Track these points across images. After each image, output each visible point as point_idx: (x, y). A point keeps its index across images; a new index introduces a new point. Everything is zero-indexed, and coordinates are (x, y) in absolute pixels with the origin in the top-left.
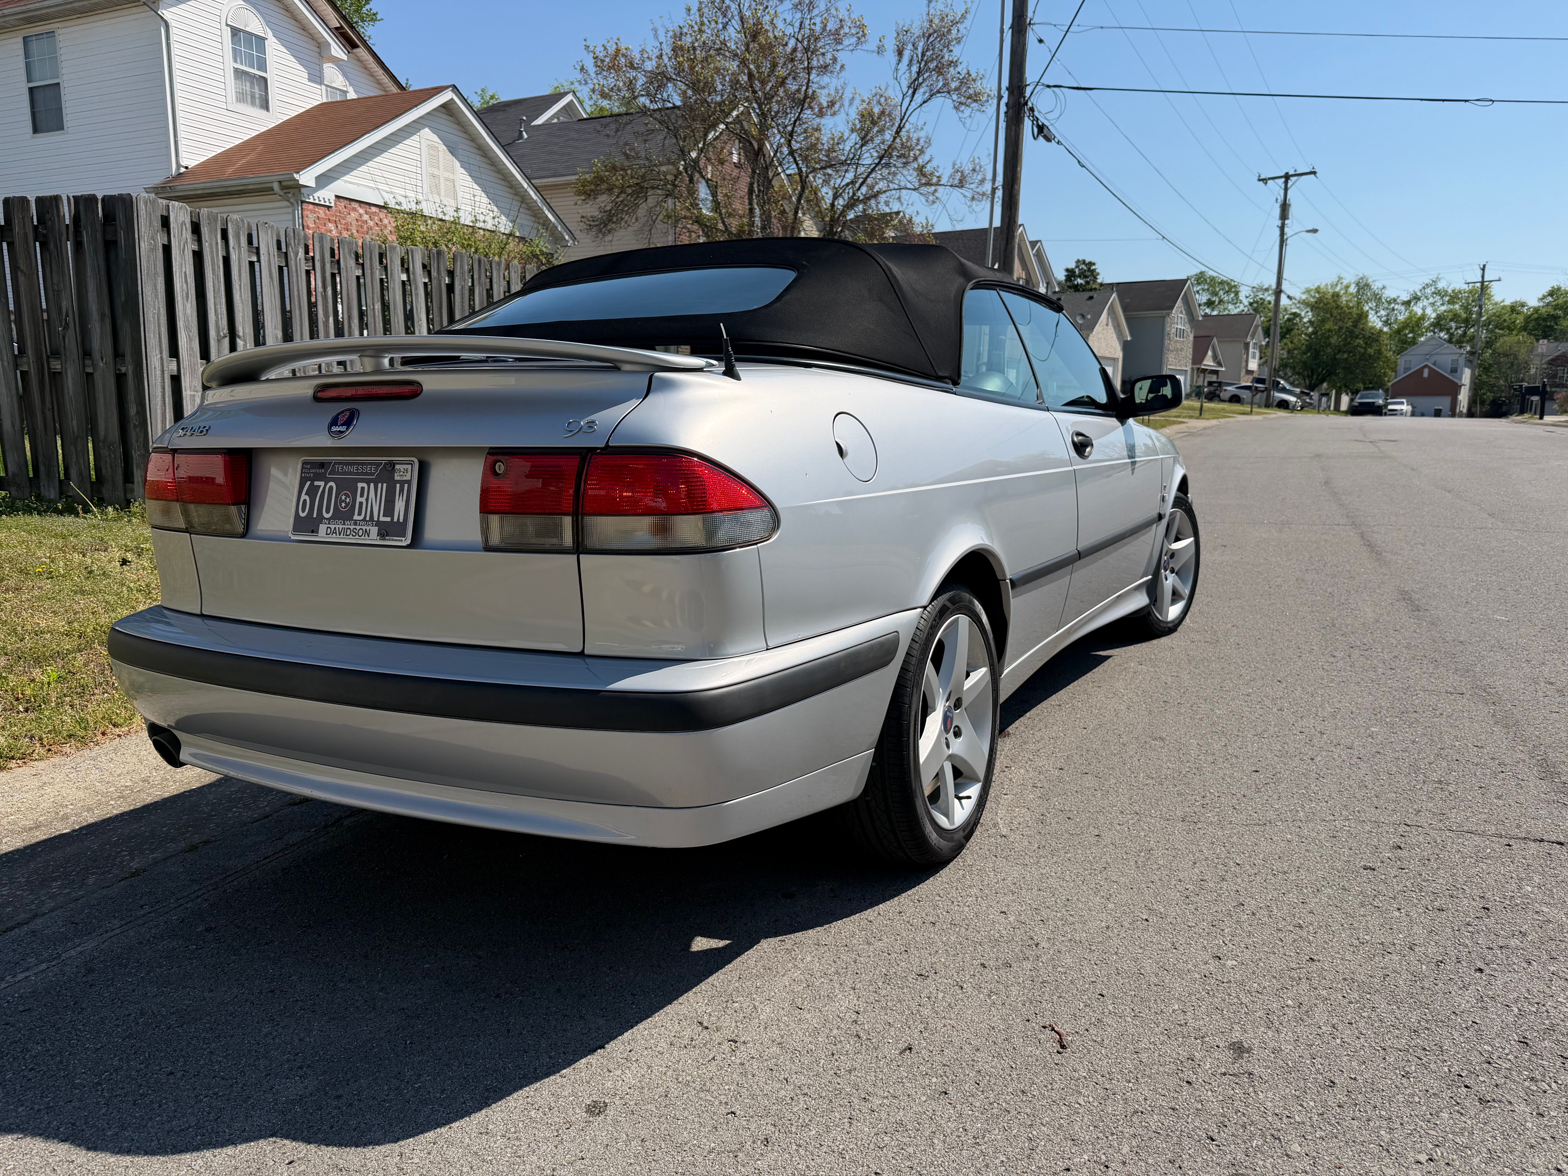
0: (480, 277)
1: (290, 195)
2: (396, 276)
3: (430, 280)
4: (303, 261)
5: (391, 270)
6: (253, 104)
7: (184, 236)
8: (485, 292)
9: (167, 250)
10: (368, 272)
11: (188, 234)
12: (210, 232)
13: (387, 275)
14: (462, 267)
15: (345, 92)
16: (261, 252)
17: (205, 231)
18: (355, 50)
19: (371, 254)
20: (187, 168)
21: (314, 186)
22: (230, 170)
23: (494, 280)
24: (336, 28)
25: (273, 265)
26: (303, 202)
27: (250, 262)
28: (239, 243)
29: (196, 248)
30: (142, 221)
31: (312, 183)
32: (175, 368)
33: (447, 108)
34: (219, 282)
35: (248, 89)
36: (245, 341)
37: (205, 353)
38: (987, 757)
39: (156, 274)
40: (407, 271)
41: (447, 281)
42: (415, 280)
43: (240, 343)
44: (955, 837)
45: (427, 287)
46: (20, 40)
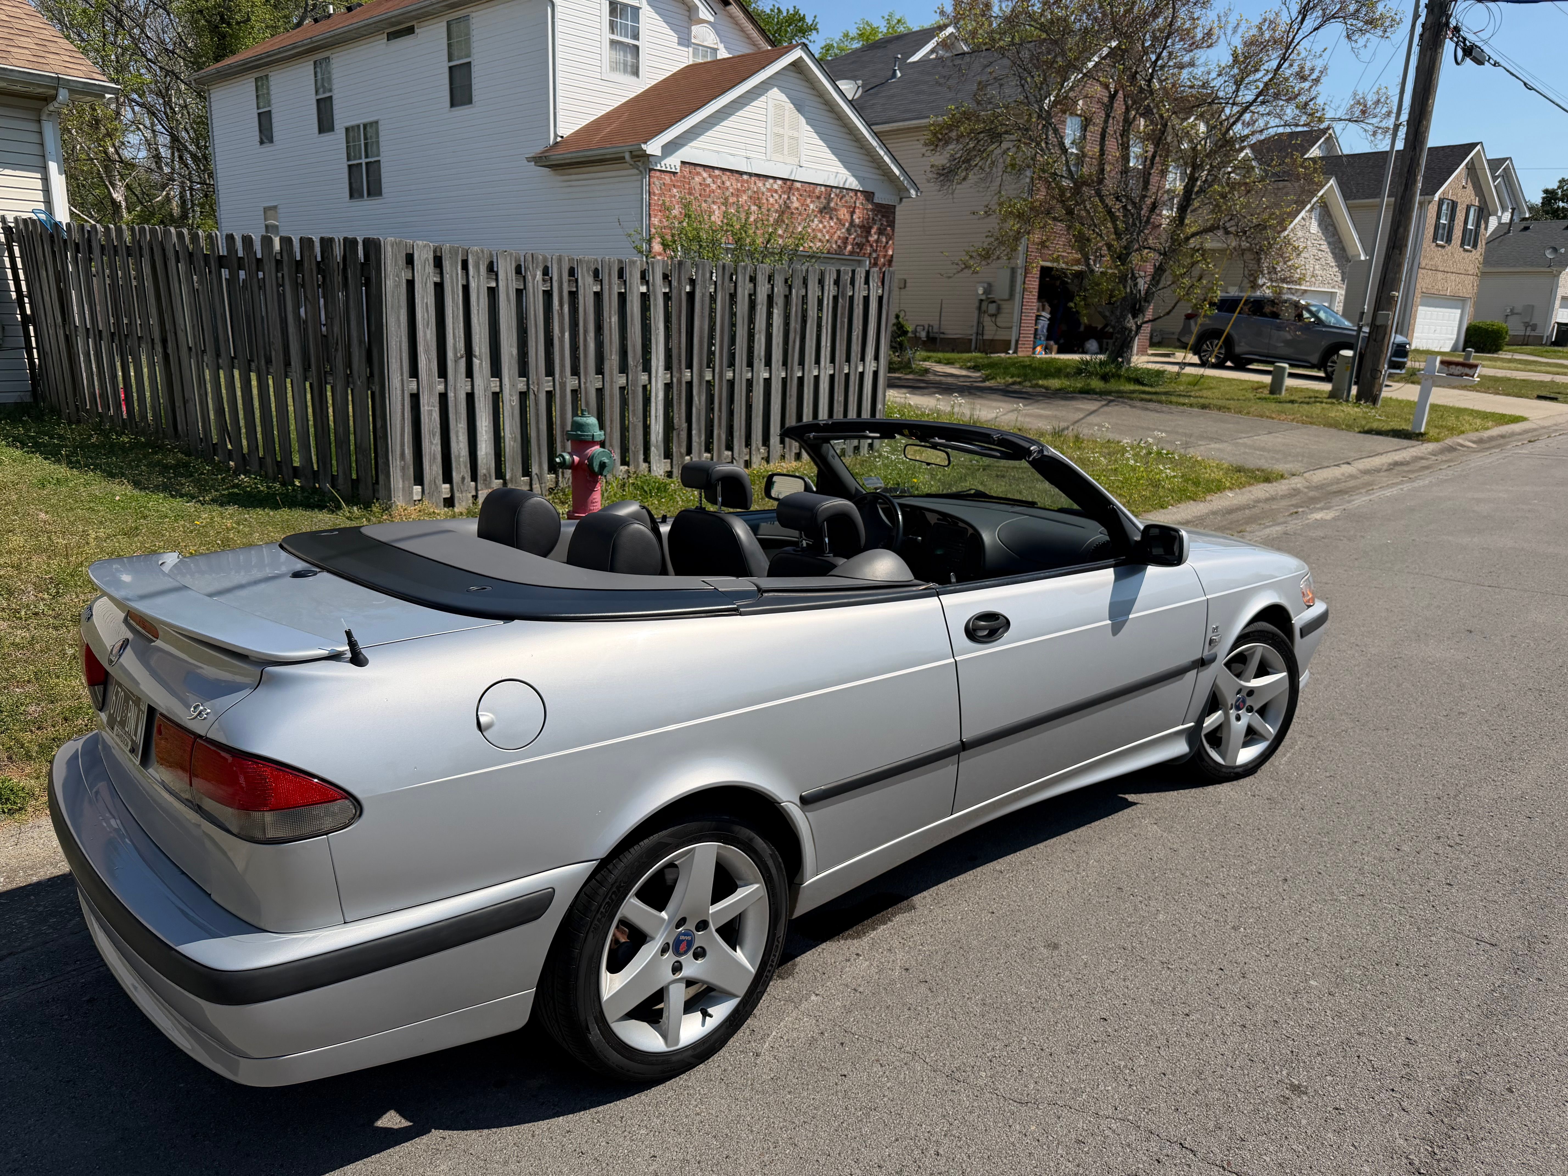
0: (723, 283)
1: (639, 164)
2: (635, 289)
3: (671, 290)
4: (541, 282)
5: (630, 284)
6: (625, 71)
7: (427, 271)
8: (727, 297)
9: (411, 284)
10: (606, 287)
11: (430, 268)
12: (451, 265)
13: (625, 289)
14: (703, 275)
15: (715, 50)
16: (500, 277)
17: (447, 264)
18: (728, 8)
20: (562, 137)
21: (660, 154)
22: (598, 138)
23: (739, 284)
25: (510, 289)
26: (651, 170)
27: (488, 288)
28: (479, 272)
29: (438, 280)
30: (389, 262)
31: (658, 153)
32: (415, 387)
33: (797, 65)
34: (458, 309)
35: (622, 58)
36: (481, 360)
37: (443, 373)
38: (753, 971)
39: (399, 307)
40: (647, 283)
41: (688, 289)
42: (654, 291)
43: (476, 361)
44: (674, 1058)
45: (667, 297)
46: (445, 24)
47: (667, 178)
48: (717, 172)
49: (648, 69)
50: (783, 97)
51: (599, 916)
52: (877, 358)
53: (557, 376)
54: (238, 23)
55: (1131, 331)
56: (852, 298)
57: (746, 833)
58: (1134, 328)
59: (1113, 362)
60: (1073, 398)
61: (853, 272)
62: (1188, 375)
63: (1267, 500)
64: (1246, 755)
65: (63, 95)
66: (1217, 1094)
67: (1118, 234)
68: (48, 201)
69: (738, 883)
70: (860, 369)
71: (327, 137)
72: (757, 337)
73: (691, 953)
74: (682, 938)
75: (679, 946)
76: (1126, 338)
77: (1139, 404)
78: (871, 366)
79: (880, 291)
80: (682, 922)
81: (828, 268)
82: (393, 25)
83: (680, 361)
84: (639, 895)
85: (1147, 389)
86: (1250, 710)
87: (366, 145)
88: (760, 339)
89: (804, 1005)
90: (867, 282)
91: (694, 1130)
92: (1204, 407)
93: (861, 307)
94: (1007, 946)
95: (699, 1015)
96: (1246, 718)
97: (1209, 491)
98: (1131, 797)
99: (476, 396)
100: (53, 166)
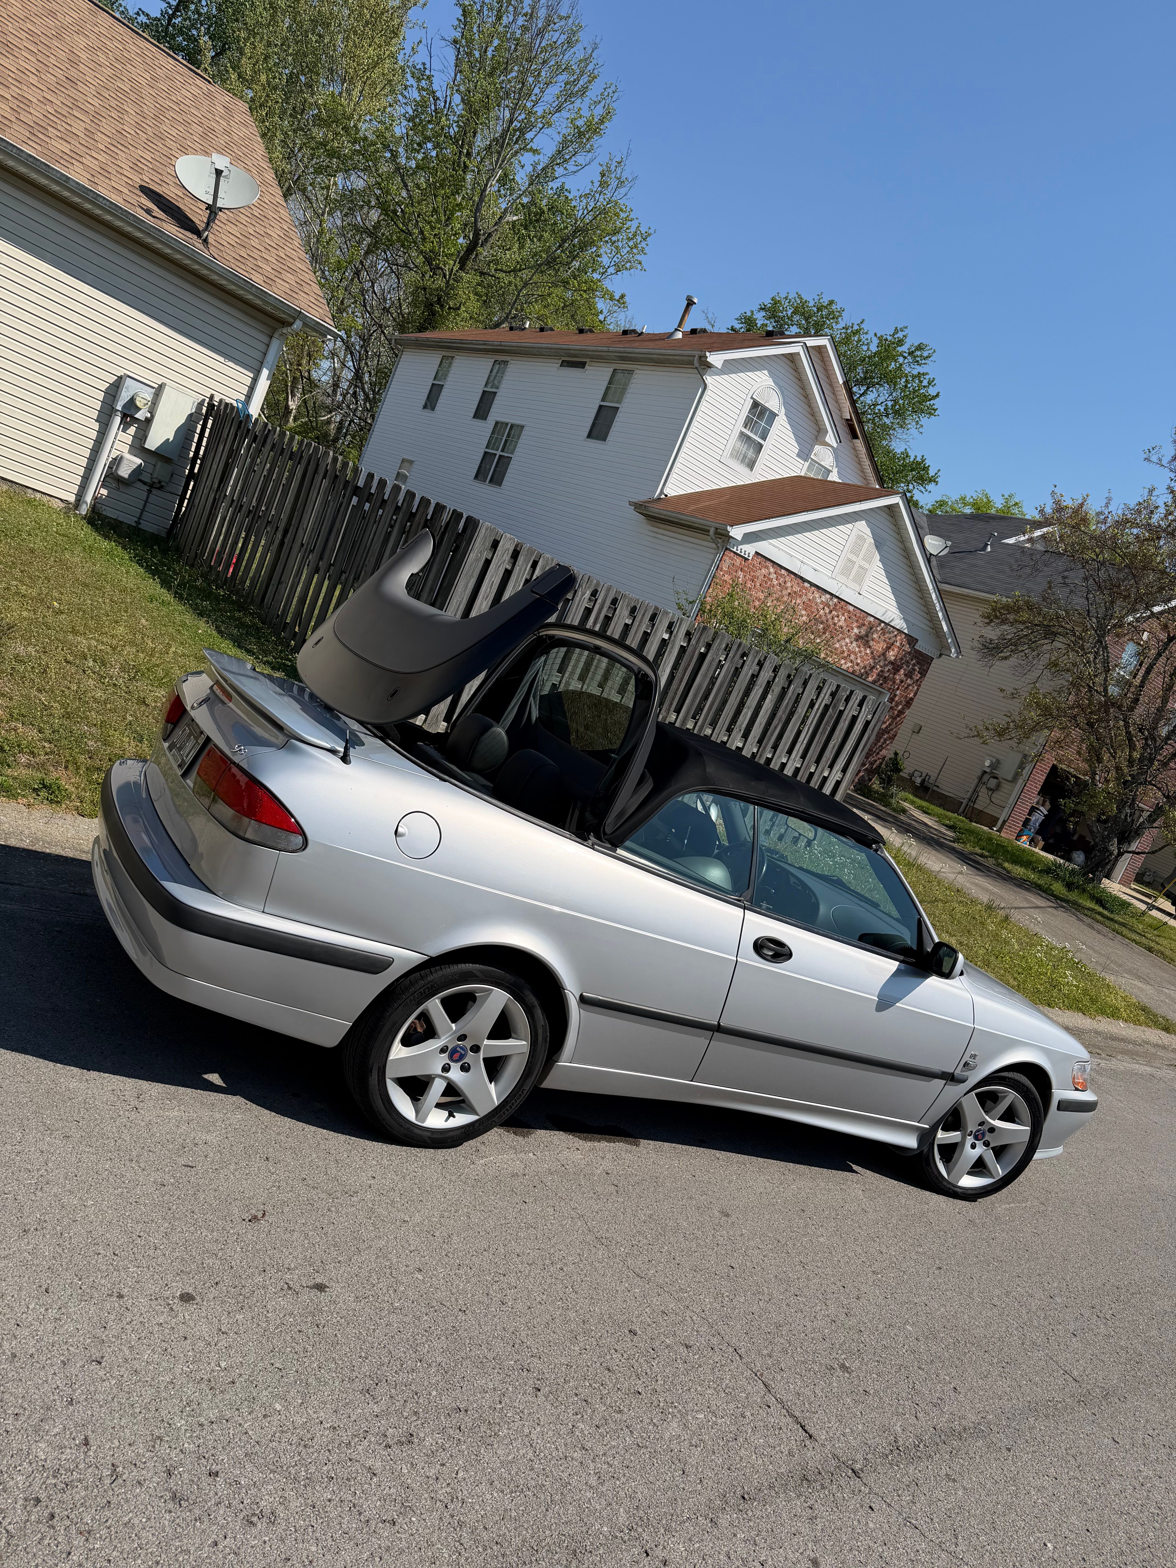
0: (734, 657)
1: (720, 541)
2: (659, 634)
3: (688, 646)
4: (586, 600)
5: (657, 628)
6: (742, 461)
7: (504, 558)
8: (733, 669)
9: (488, 563)
10: (636, 623)
11: (507, 557)
12: (524, 561)
13: (651, 630)
14: (720, 644)
15: (829, 471)
17: (521, 559)
18: (854, 441)
19: (645, 611)
20: (666, 495)
21: (740, 540)
22: (695, 507)
23: (747, 663)
24: (847, 420)
29: (509, 568)
30: (479, 540)
31: (739, 538)
33: (891, 510)
35: (744, 449)
38: (497, 1103)
39: (471, 575)
40: (671, 633)
41: (702, 650)
42: (674, 641)
44: (416, 1131)
45: (683, 650)
46: (611, 370)
47: (738, 561)
48: (783, 572)
49: (763, 467)
50: (868, 531)
51: (412, 998)
52: (844, 770)
53: (567, 675)
54: (450, 308)
55: (1111, 854)
56: (841, 713)
57: (532, 999)
58: (1116, 852)
59: (1084, 875)
60: (1027, 889)
61: (852, 692)
62: (1155, 919)
63: (1156, 1046)
64: (968, 1182)
65: (298, 325)
66: (782, 1341)
67: (1131, 762)
68: (249, 397)
69: (513, 1035)
70: (826, 774)
71: (479, 423)
72: (745, 710)
73: (460, 1064)
74: (458, 1049)
75: (455, 1054)
76: (1105, 859)
77: (1089, 921)
78: (836, 775)
79: (870, 717)
80: (463, 1037)
81: (830, 680)
82: (570, 356)
83: (671, 704)
84: (444, 1001)
85: (1106, 912)
86: (987, 1144)
87: (506, 441)
88: (747, 713)
89: (522, 1155)
90: (861, 705)
91: (408, 1178)
92: (1150, 950)
93: (847, 723)
94: (691, 1198)
95: (446, 1113)
96: (980, 1150)
97: (1102, 1012)
98: (855, 1167)
100: (265, 373)
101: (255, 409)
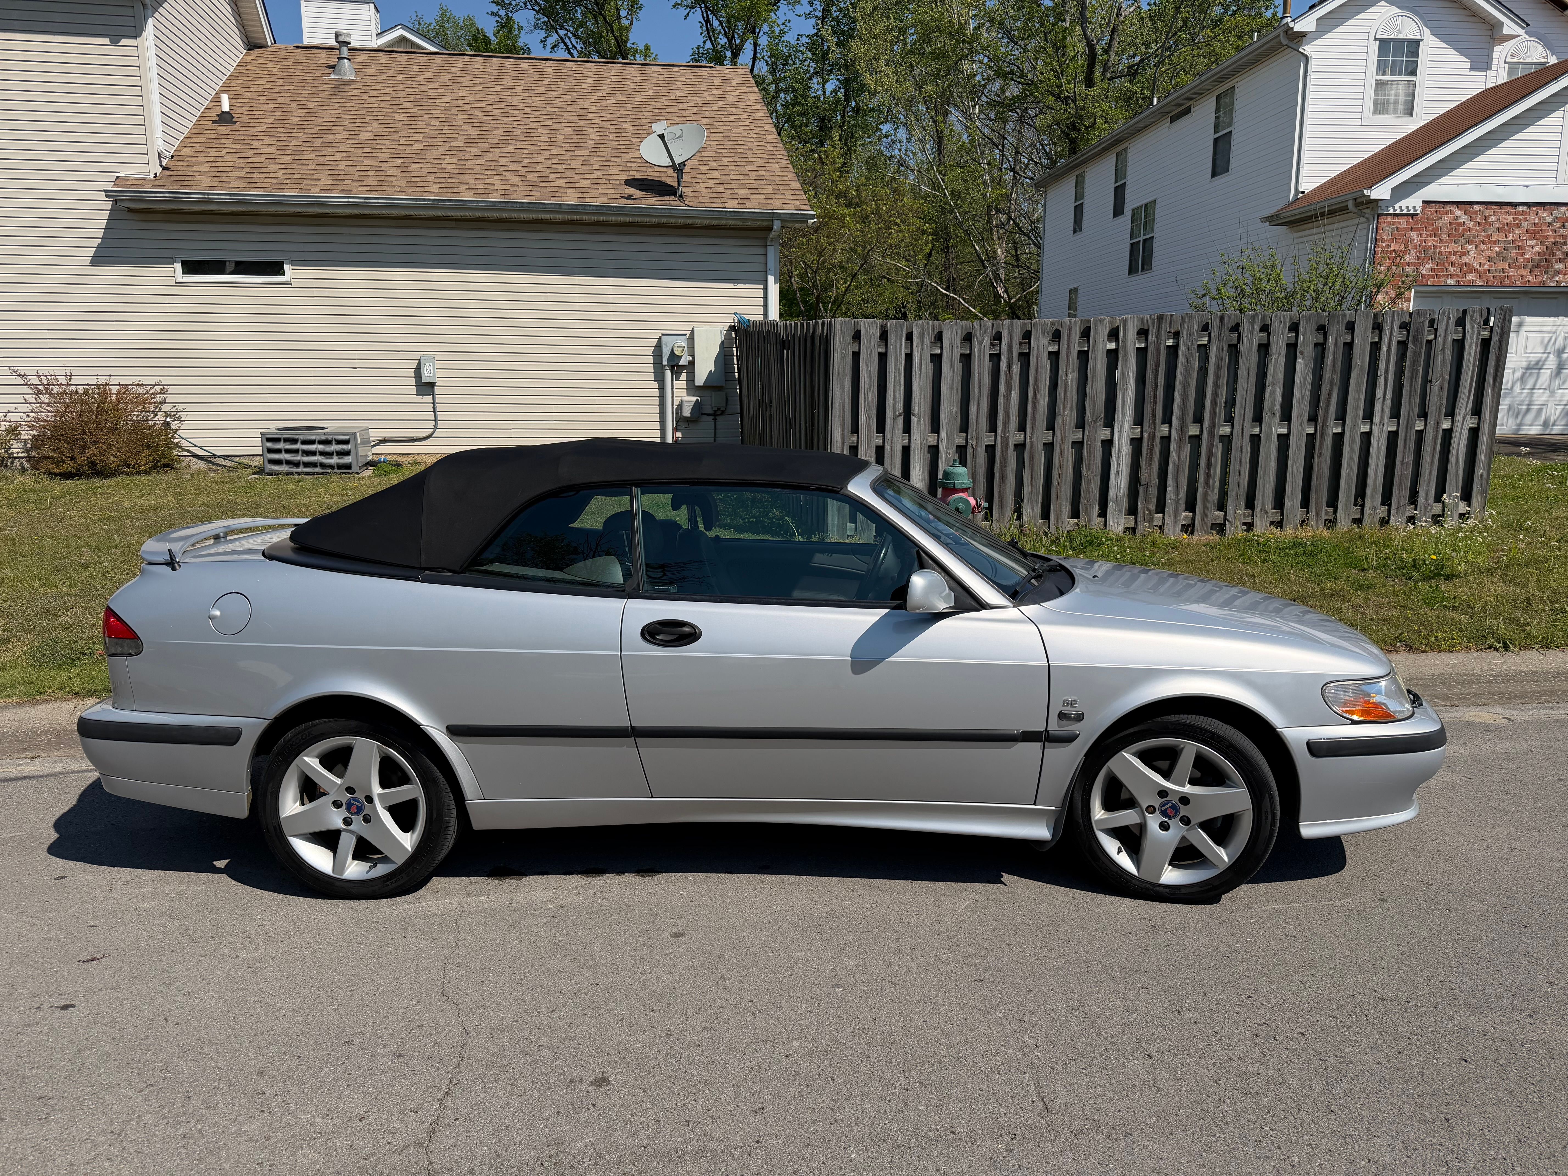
0: (1219, 335)
1: (1365, 211)
2: (1101, 346)
3: (1147, 345)
4: (988, 347)
5: (1095, 341)
6: (1394, 112)
8: (1227, 348)
9: (856, 356)
10: (1064, 347)
11: (876, 341)
12: (896, 337)
16: (945, 345)
17: (891, 337)
19: (1071, 330)
20: (1301, 194)
21: (1391, 198)
23: (1245, 335)
25: (955, 355)
26: (1379, 215)
27: (932, 355)
28: (923, 341)
29: (882, 350)
30: (837, 338)
31: (1387, 196)
32: (855, 440)
34: (900, 374)
35: (1391, 97)
36: (919, 418)
37: (881, 428)
38: (411, 851)
39: (844, 374)
40: (1117, 340)
43: (914, 420)
46: (1215, 98)
47: (1403, 223)
48: (1476, 208)
49: (1425, 104)
53: (999, 431)
56: (1431, 344)
65: (777, 225)
70: (1445, 426)
71: (1120, 219)
72: (1268, 390)
74: (353, 802)
75: (351, 807)
78: (1465, 422)
79: (1487, 332)
82: (1173, 108)
83: (1154, 416)
87: (1146, 222)
93: (1449, 352)
98: (1006, 877)
99: (912, 449)
100: (771, 279)
101: (774, 314)
